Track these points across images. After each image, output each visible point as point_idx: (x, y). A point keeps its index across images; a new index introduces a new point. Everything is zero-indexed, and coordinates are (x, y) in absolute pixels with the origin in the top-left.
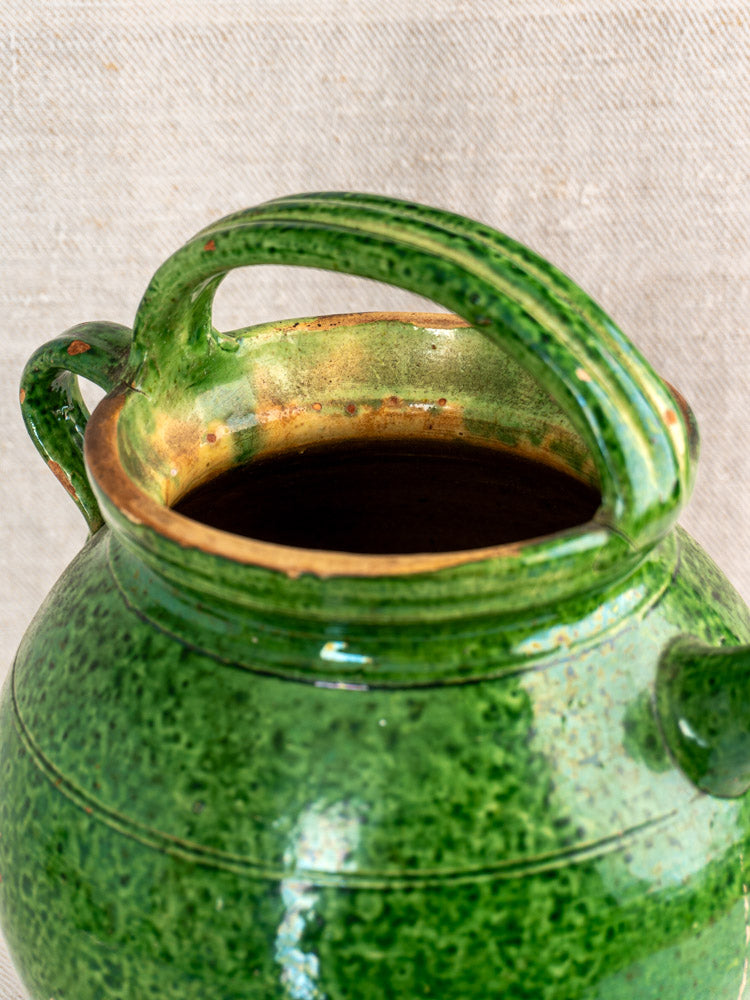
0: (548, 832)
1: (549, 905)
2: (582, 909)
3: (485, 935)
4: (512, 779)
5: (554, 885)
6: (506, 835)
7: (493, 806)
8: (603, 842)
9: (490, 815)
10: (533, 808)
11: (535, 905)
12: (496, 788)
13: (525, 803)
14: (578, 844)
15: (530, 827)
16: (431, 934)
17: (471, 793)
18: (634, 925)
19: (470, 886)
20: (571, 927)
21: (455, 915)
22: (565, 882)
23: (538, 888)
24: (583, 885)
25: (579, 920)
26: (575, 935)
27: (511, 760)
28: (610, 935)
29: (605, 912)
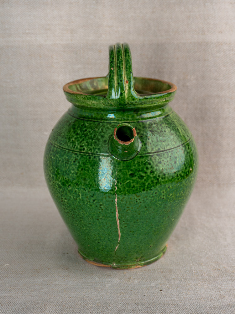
0: (79, 147)
1: (74, 159)
2: (79, 162)
3: (64, 160)
4: (78, 136)
5: (76, 156)
6: (73, 144)
7: (74, 139)
8: (86, 153)
9: (73, 140)
10: (79, 142)
11: (72, 158)
12: (76, 137)
13: (78, 141)
14: (82, 151)
15: (77, 145)
16: (59, 157)
17: (72, 136)
18: (87, 170)
19: (65, 151)
20: (76, 165)
21: (62, 155)
22: (78, 156)
23: (74, 155)
24: (80, 158)
25: (78, 164)
26: (76, 166)
27: (80, 133)
28: (82, 169)
29: (82, 165)
